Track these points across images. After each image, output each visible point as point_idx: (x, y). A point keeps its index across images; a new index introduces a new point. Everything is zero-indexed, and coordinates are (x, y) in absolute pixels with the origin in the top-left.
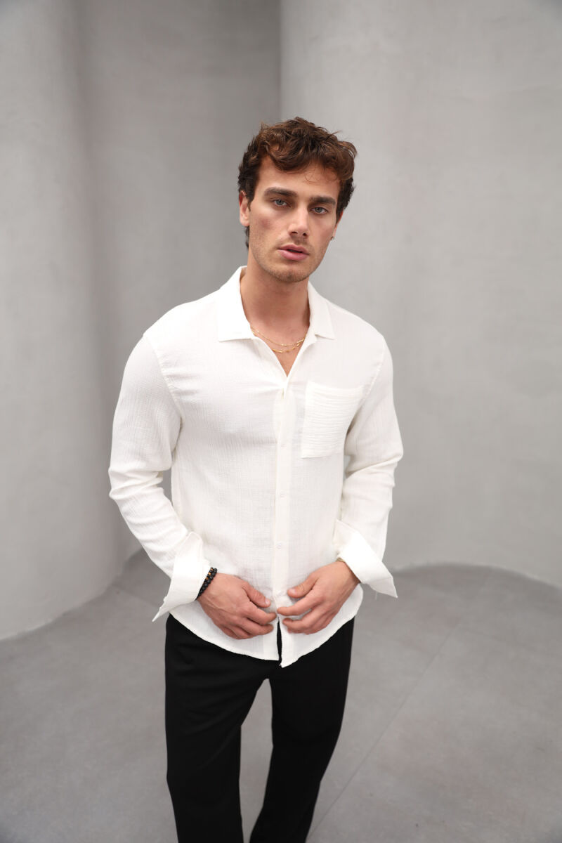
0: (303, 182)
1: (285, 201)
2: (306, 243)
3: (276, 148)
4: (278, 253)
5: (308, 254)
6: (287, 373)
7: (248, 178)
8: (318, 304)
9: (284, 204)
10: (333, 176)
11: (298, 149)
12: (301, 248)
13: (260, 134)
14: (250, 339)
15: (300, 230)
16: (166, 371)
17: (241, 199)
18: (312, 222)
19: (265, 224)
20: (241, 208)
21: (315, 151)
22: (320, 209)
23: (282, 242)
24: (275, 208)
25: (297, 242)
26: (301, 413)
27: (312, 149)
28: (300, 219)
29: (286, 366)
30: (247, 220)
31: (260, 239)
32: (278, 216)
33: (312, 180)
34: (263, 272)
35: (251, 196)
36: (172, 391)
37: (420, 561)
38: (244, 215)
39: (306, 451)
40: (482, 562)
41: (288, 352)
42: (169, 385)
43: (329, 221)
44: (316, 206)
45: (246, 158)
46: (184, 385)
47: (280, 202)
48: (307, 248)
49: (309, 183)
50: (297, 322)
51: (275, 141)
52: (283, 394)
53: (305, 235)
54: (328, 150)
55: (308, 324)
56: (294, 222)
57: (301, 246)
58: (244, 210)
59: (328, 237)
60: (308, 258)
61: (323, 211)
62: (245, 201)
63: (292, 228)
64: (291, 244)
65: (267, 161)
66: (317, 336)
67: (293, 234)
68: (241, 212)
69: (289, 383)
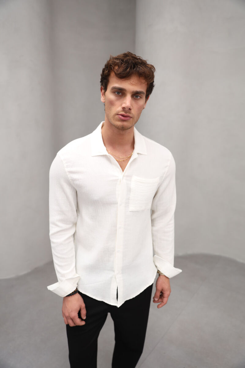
0: (129, 84)
1: (121, 93)
2: (130, 113)
3: (116, 68)
4: (117, 116)
5: (131, 117)
6: (123, 171)
7: (105, 81)
8: (139, 138)
9: (121, 94)
10: (144, 81)
11: (127, 69)
12: (128, 115)
13: (109, 61)
14: (106, 155)
15: (127, 107)
16: (67, 170)
17: (101, 90)
18: (133, 102)
19: (111, 103)
20: (101, 94)
21: (135, 69)
22: (137, 96)
23: (119, 112)
24: (116, 96)
25: (126, 112)
26: (129, 190)
27: (134, 68)
28: (128, 101)
29: (123, 168)
30: (104, 100)
31: (109, 109)
32: (117, 100)
33: (133, 83)
34: (111, 125)
35: (106, 89)
36: (70, 179)
37: (190, 252)
38: (103, 97)
39: (132, 208)
40: (217, 253)
41: (124, 161)
42: (69, 176)
43: (141, 102)
44: (136, 95)
45: (103, 71)
46: (75, 176)
47: (118, 93)
48: (131, 115)
49: (132, 84)
50: (128, 147)
51: (116, 64)
52: (120, 181)
53: (130, 109)
54: (141, 69)
55: (133, 148)
56: (125, 103)
57: (128, 114)
58: (103, 95)
59: (141, 109)
60: (131, 119)
61: (139, 97)
62: (103, 91)
63: (124, 105)
64: (123, 113)
65: (113, 74)
66: (138, 154)
67: (124, 108)
68: (102, 96)
69: (124, 176)
